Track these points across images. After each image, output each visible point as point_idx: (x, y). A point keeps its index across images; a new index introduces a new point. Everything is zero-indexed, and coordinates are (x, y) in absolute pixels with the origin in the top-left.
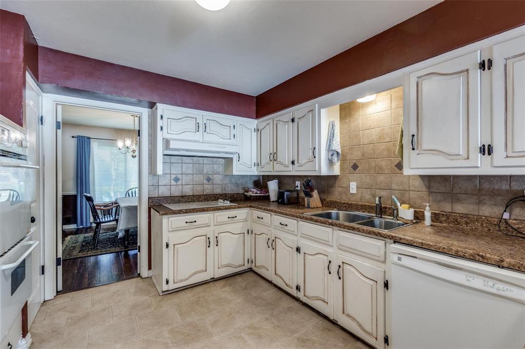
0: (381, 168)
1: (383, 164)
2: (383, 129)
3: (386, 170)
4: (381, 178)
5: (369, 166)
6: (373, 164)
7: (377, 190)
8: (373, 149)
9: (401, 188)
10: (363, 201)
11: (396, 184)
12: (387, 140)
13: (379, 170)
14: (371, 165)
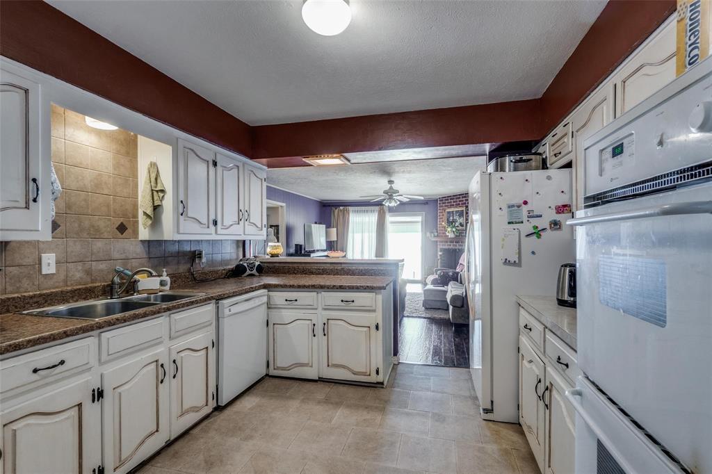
0: (98, 230)
1: (102, 224)
2: (99, 175)
3: (105, 234)
4: (99, 245)
5: (80, 225)
6: (86, 224)
7: (94, 263)
8: (85, 200)
9: (123, 256)
10: (69, 283)
11: (118, 252)
12: (106, 191)
13: (96, 234)
14: (82, 224)
